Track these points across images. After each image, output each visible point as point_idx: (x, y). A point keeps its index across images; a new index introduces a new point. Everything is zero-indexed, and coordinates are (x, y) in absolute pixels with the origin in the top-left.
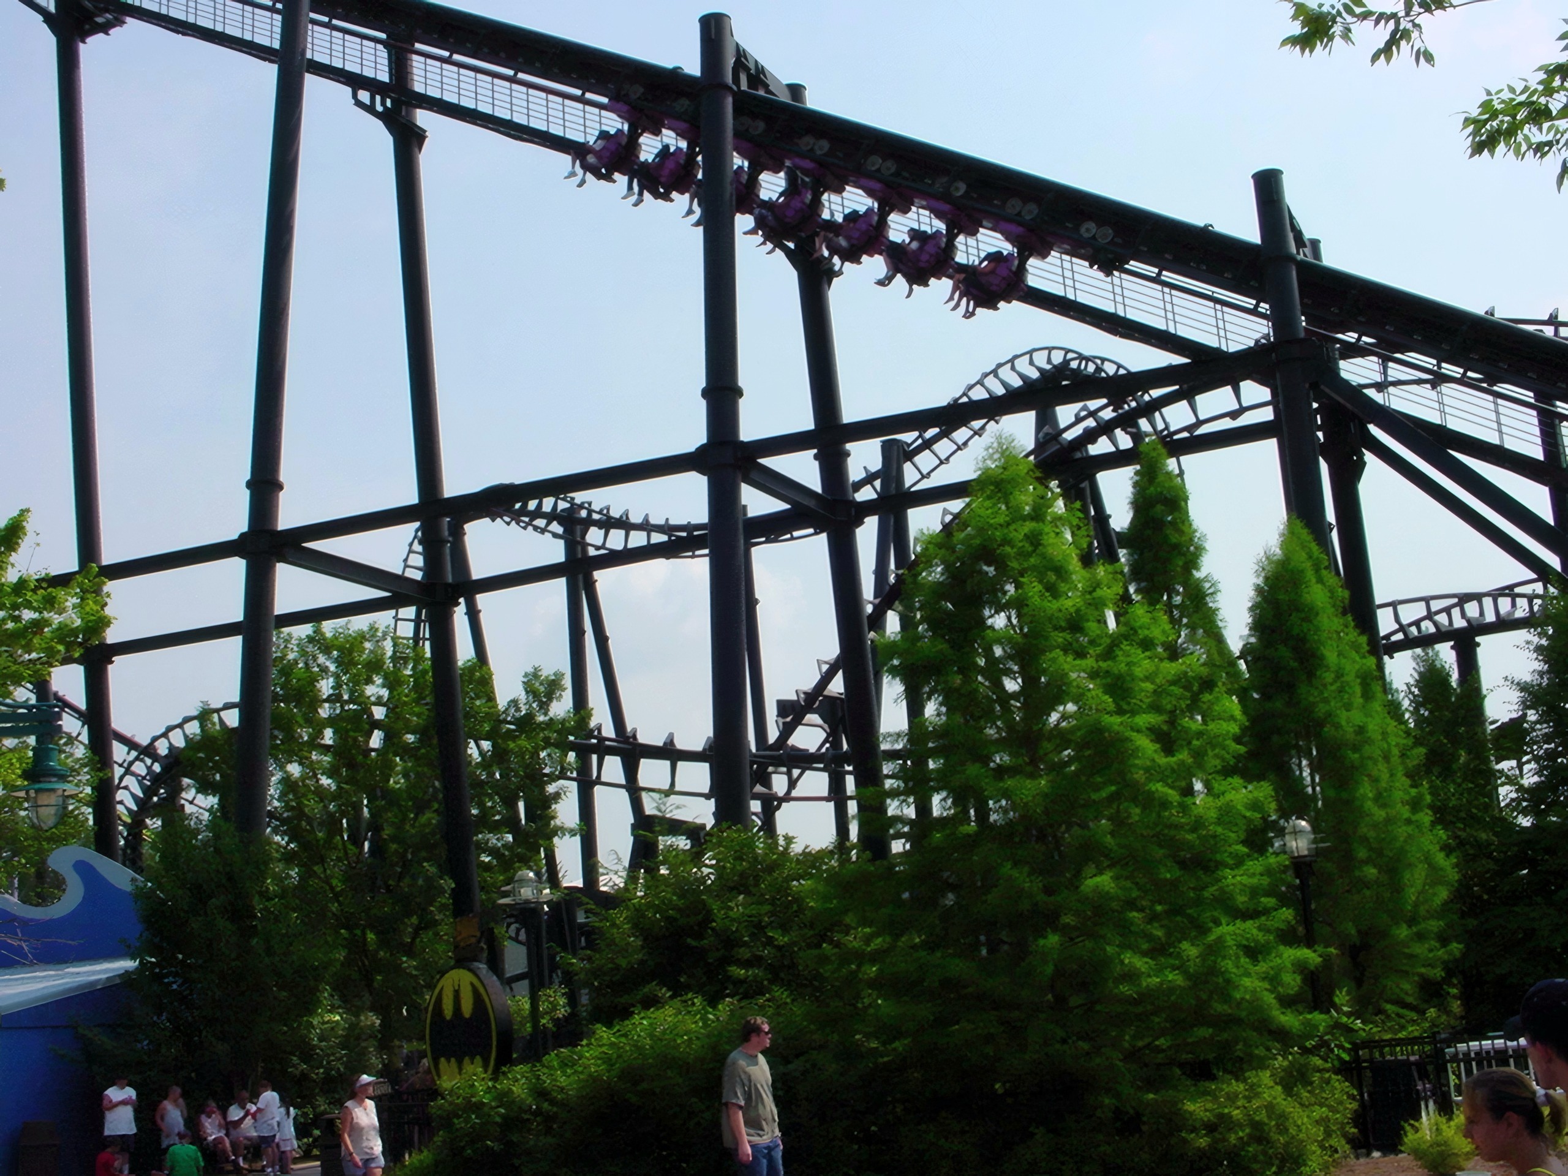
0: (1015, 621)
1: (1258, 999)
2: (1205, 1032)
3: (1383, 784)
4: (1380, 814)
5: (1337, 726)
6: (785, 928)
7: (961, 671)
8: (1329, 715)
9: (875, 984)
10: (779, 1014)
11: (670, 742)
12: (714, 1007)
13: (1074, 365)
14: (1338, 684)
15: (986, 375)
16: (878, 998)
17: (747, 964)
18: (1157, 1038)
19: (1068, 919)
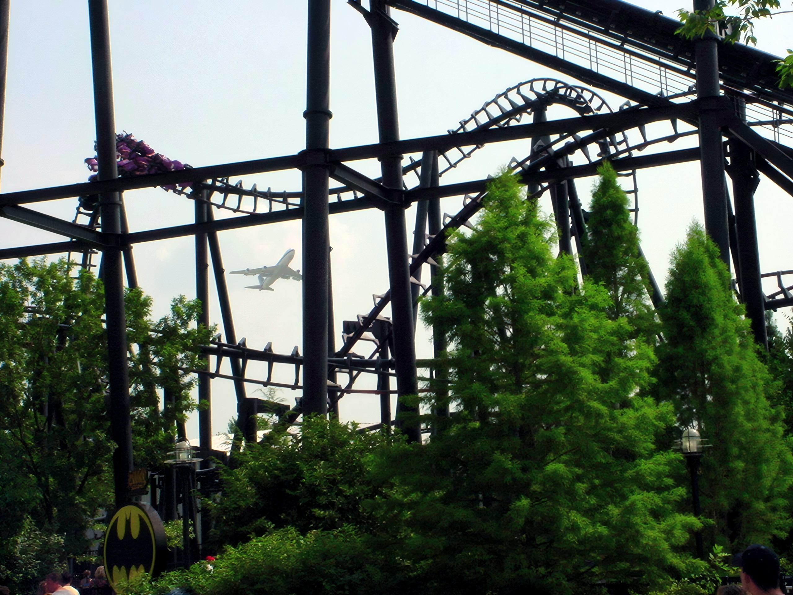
0: (509, 291)
1: (656, 545)
2: (624, 565)
3: (752, 406)
4: (748, 425)
5: (721, 366)
6: (351, 484)
7: (472, 322)
8: (716, 358)
9: (410, 524)
10: (346, 541)
11: (269, 349)
12: (304, 535)
13: (562, 92)
14: (723, 337)
15: (499, 96)
16: (412, 532)
17: (325, 507)
18: (592, 567)
19: (536, 487)
